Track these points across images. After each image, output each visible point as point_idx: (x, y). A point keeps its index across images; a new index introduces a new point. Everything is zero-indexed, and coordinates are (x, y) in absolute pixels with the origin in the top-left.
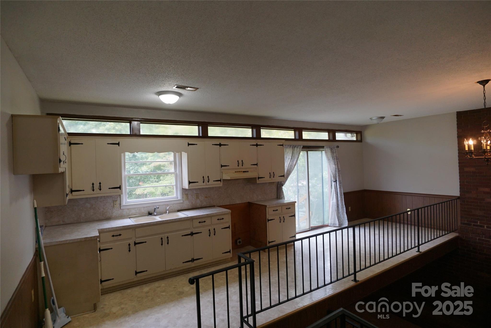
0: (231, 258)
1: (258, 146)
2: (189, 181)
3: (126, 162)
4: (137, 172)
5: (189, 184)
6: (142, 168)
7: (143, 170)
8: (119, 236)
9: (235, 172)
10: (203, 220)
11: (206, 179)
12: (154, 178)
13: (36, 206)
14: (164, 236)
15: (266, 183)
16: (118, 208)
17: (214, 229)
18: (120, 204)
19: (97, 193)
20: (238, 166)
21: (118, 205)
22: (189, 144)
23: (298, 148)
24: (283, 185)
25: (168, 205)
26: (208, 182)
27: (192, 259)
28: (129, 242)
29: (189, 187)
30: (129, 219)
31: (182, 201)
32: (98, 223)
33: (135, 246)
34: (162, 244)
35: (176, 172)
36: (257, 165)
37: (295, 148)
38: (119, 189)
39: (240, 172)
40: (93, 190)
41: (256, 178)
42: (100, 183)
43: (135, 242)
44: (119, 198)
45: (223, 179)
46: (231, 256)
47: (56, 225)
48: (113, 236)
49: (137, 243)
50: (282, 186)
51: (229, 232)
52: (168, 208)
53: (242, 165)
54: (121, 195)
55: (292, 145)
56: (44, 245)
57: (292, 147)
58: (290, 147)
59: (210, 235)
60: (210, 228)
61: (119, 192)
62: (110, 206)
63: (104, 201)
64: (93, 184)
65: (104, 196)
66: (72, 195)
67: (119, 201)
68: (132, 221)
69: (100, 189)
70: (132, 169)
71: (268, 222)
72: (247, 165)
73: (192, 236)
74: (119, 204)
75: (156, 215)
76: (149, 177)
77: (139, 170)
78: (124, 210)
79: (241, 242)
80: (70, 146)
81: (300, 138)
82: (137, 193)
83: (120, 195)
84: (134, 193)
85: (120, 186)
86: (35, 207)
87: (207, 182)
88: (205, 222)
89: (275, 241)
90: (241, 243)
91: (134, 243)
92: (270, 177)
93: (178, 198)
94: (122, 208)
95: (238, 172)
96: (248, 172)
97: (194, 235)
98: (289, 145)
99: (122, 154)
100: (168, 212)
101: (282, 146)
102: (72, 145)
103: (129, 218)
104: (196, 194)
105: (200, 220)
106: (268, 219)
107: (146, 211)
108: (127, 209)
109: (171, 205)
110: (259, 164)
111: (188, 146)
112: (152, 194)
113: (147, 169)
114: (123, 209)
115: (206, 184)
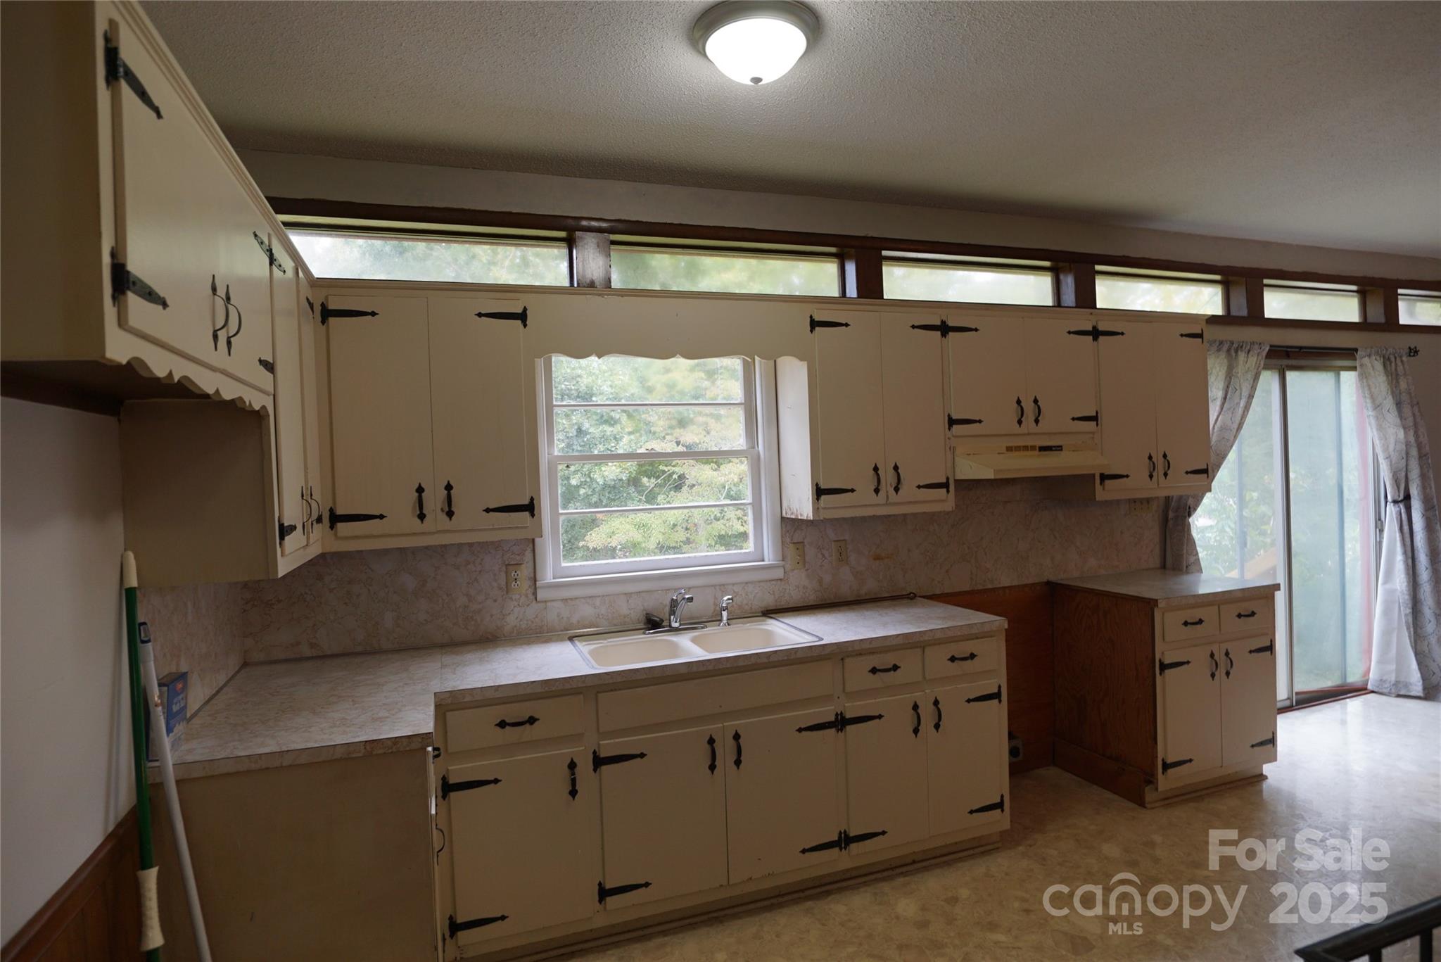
0: (1002, 833)
1: (1101, 338)
2: (817, 485)
3: (555, 403)
4: (588, 480)
5: (818, 499)
6: (603, 469)
7: (606, 473)
8: (527, 726)
9: (1009, 449)
10: (889, 660)
11: (888, 477)
12: (638, 499)
13: (134, 582)
14: (723, 730)
15: (1118, 502)
16: (527, 596)
17: (936, 703)
18: (535, 581)
19: (437, 533)
20: (1020, 422)
21: (525, 585)
22: (814, 324)
23: (1251, 353)
24: (1192, 509)
25: (723, 588)
26: (897, 489)
27: (840, 833)
28: (568, 751)
29: (816, 510)
30: (568, 644)
31: (782, 570)
32: (448, 659)
33: (595, 770)
34: (712, 767)
35: (754, 448)
36: (1095, 418)
37: (1239, 353)
38: (527, 514)
39: (1026, 448)
40: (422, 517)
41: (1094, 475)
42: (449, 487)
43: (595, 752)
44: (529, 554)
45: (957, 478)
46: (1006, 825)
47: (286, 661)
48: (502, 724)
49: (604, 758)
50: (1190, 515)
51: (997, 716)
52: (725, 598)
53: (1034, 418)
54: (537, 540)
55: (1226, 341)
56: (175, 776)
57: (1225, 347)
58: (1219, 350)
59: (916, 731)
60: (917, 696)
61: (526, 527)
62: (495, 584)
63: (468, 563)
64: (420, 490)
65: (471, 545)
66: (336, 535)
67: (531, 564)
68: (580, 653)
69: (450, 514)
70: (575, 472)
71: (1161, 674)
72: (1056, 421)
73: (842, 730)
74: (529, 579)
75: (677, 630)
76: (625, 495)
77: (595, 476)
78: (549, 604)
79: (1021, 755)
80: (323, 322)
81: (1255, 314)
82: (591, 546)
83: (533, 540)
84: (581, 544)
85: (532, 499)
86: (127, 586)
87: (892, 491)
88: (895, 670)
89: (1191, 760)
90: (1020, 757)
91: (592, 756)
92: (1151, 476)
93: (763, 561)
94: (541, 595)
95: (1018, 448)
96: (1059, 448)
97: (849, 728)
98: (1215, 341)
99: (540, 363)
100: (728, 614)
101: (1200, 340)
102: (333, 321)
103: (571, 639)
104: (835, 541)
105: (876, 661)
106: (1160, 660)
107: (634, 610)
108: (562, 600)
109: (736, 588)
110: (1104, 418)
111: (811, 331)
112: (632, 548)
113: (619, 470)
114: (546, 602)
115: (887, 497)
